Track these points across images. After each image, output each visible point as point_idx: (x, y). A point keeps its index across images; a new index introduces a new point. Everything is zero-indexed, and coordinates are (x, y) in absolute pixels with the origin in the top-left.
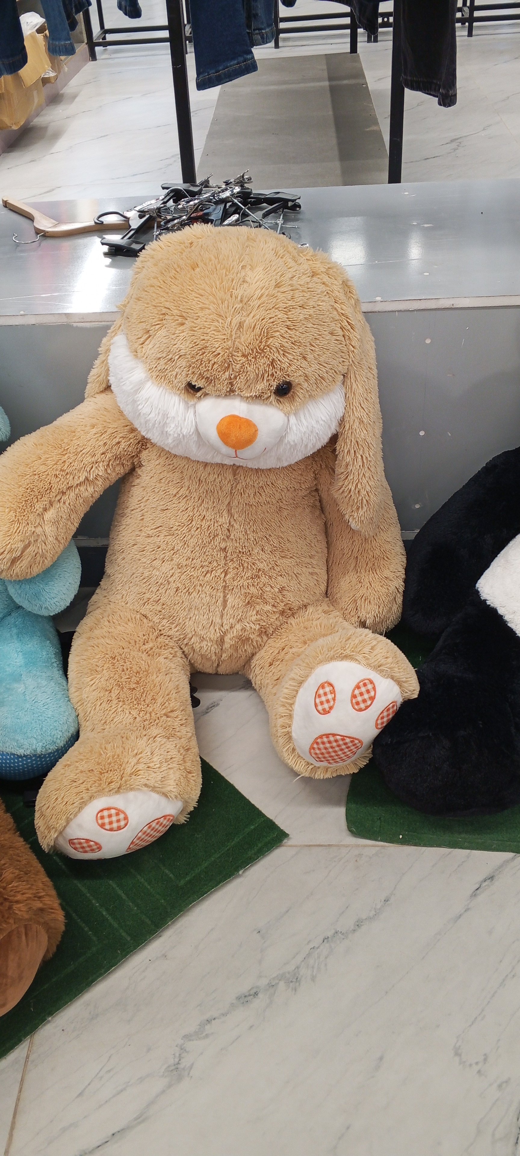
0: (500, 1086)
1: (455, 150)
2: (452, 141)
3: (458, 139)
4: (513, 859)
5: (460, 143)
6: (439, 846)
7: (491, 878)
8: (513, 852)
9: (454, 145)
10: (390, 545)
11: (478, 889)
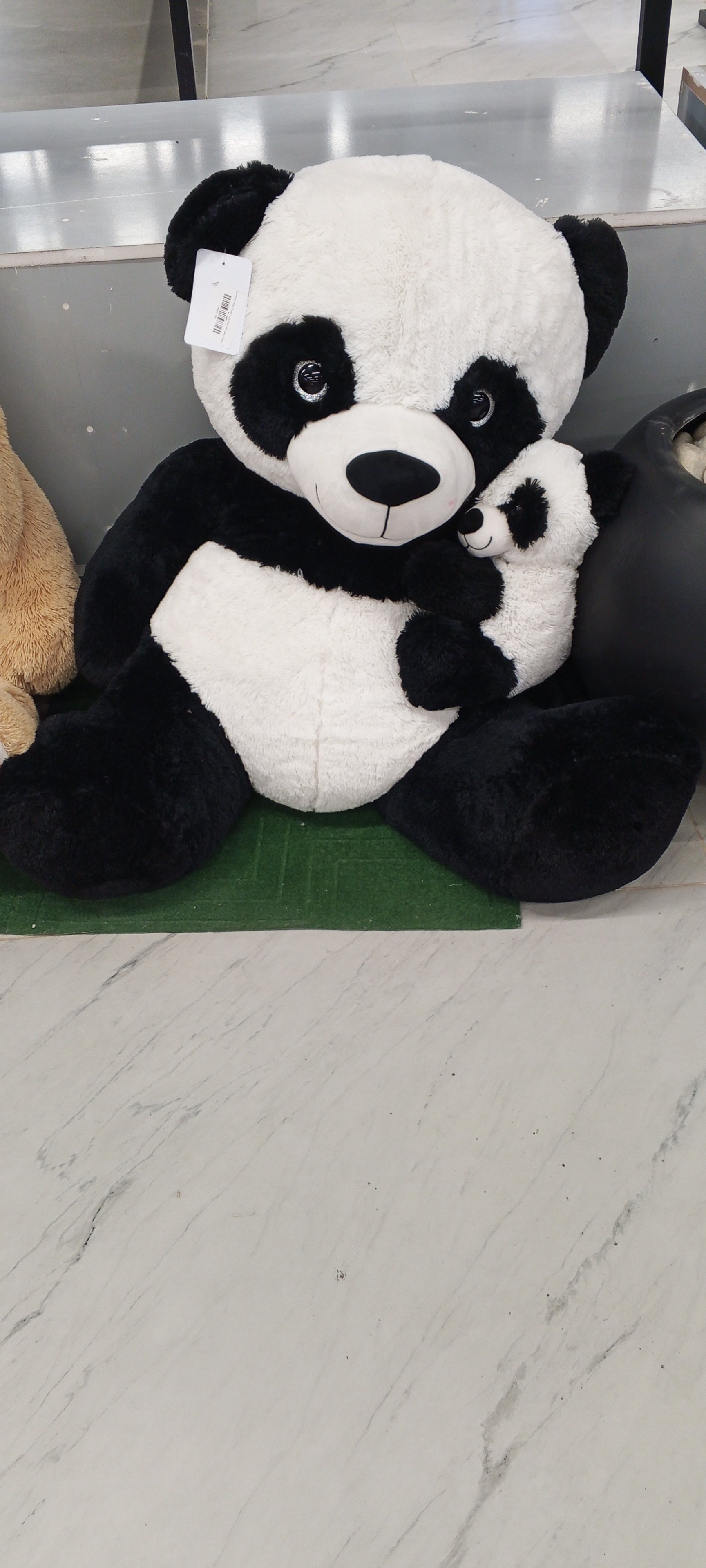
0: (82, 1188)
1: (323, 73)
2: (323, 61)
3: (331, 58)
4: (166, 939)
5: (333, 64)
6: (79, 932)
7: (133, 963)
8: (167, 932)
9: (324, 67)
10: (49, 575)
11: (114, 976)
